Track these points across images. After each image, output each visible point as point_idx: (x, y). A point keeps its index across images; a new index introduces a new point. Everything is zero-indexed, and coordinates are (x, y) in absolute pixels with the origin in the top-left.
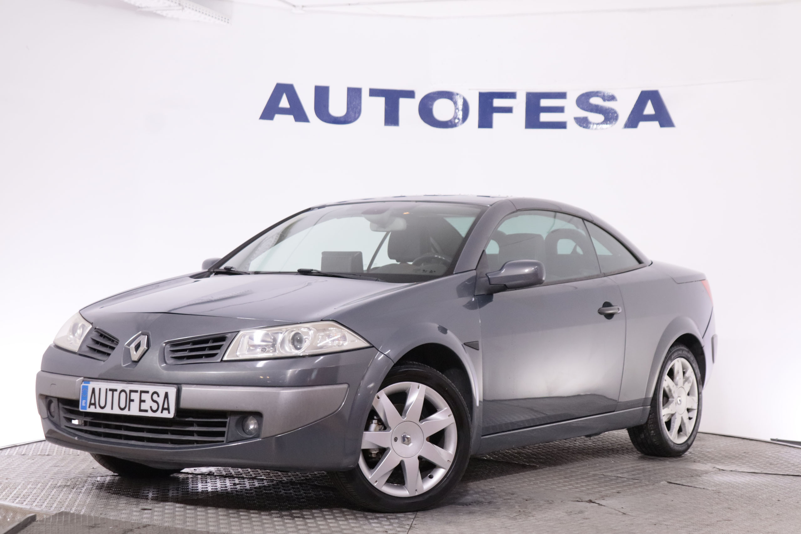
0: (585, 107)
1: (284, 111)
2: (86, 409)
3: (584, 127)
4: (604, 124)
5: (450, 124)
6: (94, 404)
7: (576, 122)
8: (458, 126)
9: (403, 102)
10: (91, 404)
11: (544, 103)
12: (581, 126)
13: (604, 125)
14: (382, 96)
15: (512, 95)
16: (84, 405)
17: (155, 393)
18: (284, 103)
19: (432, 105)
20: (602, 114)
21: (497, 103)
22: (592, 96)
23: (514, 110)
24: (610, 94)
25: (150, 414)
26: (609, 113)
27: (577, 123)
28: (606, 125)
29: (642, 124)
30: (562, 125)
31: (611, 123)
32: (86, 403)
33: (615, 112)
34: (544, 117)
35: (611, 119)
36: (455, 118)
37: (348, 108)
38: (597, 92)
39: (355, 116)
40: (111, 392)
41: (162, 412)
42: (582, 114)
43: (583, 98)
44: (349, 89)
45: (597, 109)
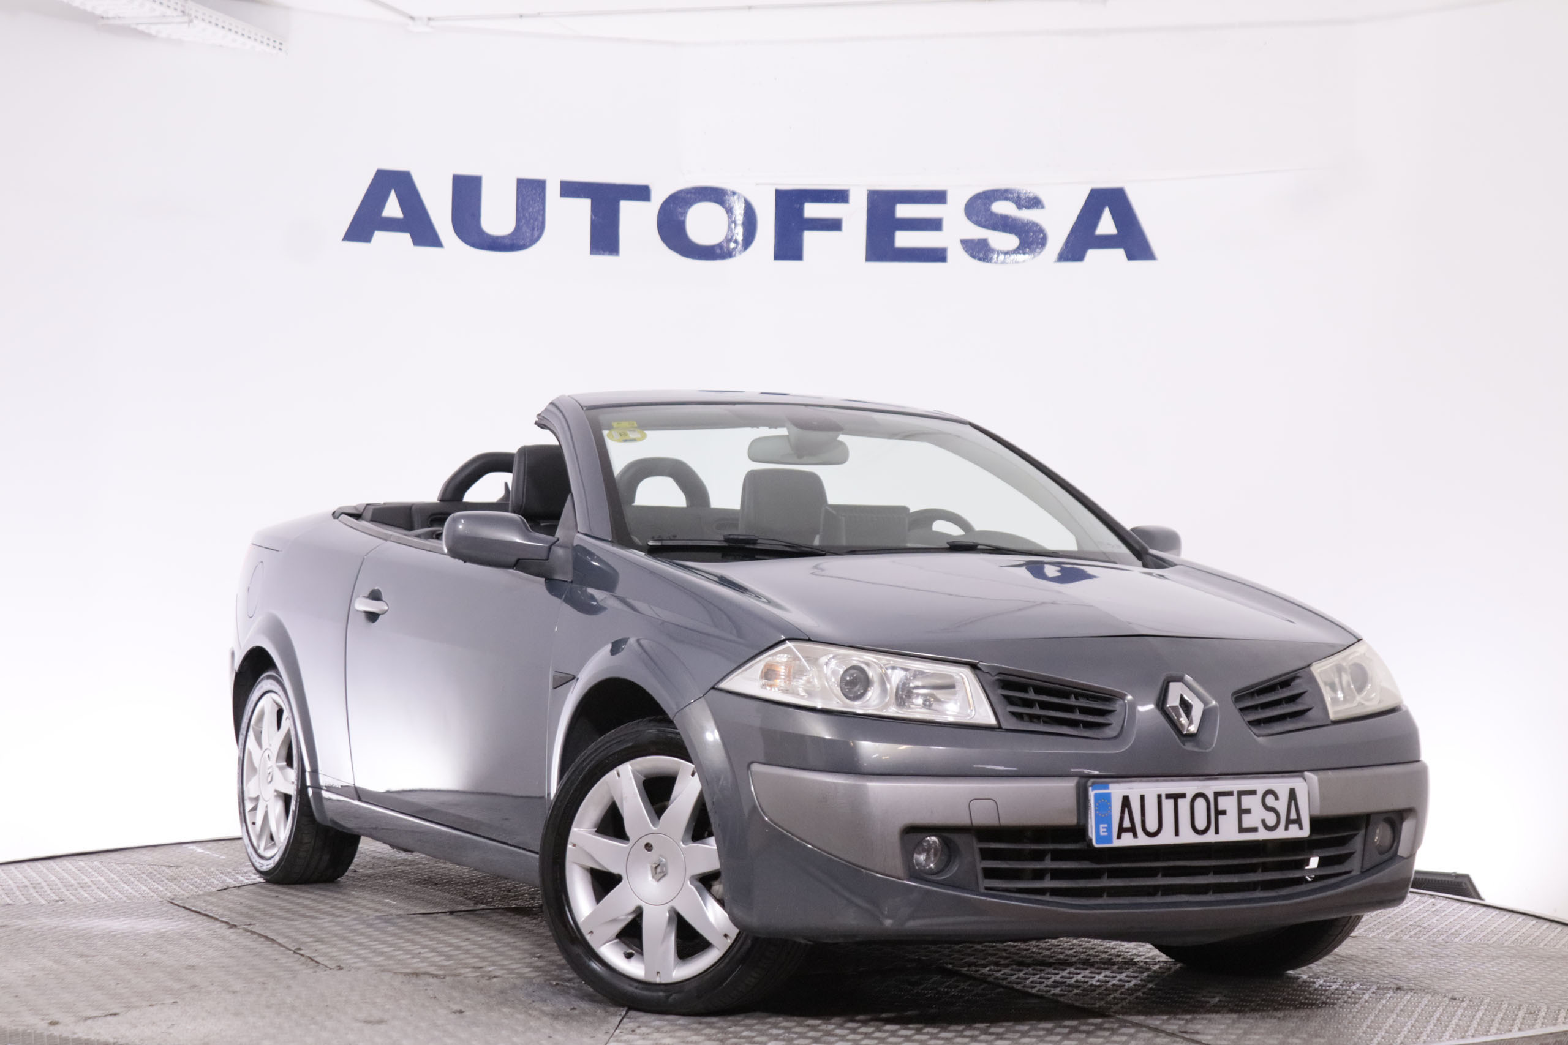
0: (983, 220)
1: (391, 225)
2: (1111, 842)
3: (980, 259)
4: (1019, 253)
5: (718, 251)
6: (1132, 830)
7: (964, 248)
8: (735, 255)
9: (628, 209)
10: (1122, 830)
11: (903, 211)
12: (974, 257)
13: (1018, 255)
14: (586, 196)
15: (840, 196)
16: (1106, 834)
17: (1270, 792)
18: (392, 208)
19: (685, 214)
20: (1016, 235)
21: (812, 210)
22: (996, 200)
23: (844, 225)
24: (1031, 195)
25: (1263, 835)
26: (1028, 232)
27: (967, 251)
28: (1022, 255)
29: (1092, 254)
30: (937, 255)
31: (1033, 251)
32: (1109, 829)
33: (1041, 230)
34: (904, 239)
35: (1032, 243)
36: (729, 240)
37: (518, 220)
38: (1006, 191)
39: (532, 235)
40: (1171, 801)
41: (1286, 828)
42: (977, 233)
43: (979, 202)
44: (520, 182)
45: (1005, 224)
